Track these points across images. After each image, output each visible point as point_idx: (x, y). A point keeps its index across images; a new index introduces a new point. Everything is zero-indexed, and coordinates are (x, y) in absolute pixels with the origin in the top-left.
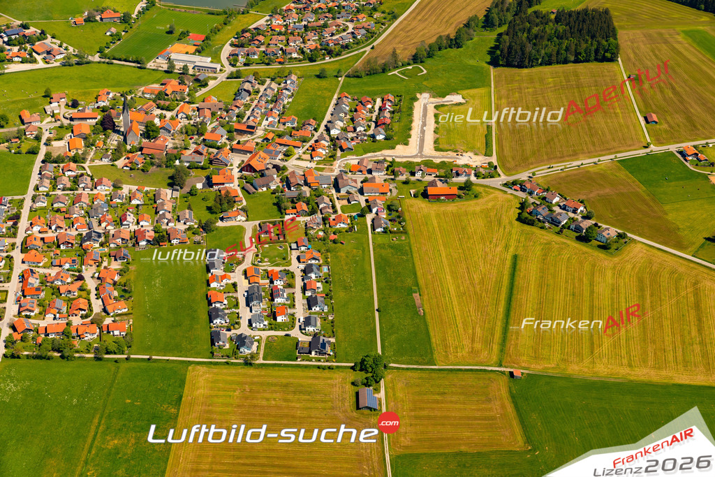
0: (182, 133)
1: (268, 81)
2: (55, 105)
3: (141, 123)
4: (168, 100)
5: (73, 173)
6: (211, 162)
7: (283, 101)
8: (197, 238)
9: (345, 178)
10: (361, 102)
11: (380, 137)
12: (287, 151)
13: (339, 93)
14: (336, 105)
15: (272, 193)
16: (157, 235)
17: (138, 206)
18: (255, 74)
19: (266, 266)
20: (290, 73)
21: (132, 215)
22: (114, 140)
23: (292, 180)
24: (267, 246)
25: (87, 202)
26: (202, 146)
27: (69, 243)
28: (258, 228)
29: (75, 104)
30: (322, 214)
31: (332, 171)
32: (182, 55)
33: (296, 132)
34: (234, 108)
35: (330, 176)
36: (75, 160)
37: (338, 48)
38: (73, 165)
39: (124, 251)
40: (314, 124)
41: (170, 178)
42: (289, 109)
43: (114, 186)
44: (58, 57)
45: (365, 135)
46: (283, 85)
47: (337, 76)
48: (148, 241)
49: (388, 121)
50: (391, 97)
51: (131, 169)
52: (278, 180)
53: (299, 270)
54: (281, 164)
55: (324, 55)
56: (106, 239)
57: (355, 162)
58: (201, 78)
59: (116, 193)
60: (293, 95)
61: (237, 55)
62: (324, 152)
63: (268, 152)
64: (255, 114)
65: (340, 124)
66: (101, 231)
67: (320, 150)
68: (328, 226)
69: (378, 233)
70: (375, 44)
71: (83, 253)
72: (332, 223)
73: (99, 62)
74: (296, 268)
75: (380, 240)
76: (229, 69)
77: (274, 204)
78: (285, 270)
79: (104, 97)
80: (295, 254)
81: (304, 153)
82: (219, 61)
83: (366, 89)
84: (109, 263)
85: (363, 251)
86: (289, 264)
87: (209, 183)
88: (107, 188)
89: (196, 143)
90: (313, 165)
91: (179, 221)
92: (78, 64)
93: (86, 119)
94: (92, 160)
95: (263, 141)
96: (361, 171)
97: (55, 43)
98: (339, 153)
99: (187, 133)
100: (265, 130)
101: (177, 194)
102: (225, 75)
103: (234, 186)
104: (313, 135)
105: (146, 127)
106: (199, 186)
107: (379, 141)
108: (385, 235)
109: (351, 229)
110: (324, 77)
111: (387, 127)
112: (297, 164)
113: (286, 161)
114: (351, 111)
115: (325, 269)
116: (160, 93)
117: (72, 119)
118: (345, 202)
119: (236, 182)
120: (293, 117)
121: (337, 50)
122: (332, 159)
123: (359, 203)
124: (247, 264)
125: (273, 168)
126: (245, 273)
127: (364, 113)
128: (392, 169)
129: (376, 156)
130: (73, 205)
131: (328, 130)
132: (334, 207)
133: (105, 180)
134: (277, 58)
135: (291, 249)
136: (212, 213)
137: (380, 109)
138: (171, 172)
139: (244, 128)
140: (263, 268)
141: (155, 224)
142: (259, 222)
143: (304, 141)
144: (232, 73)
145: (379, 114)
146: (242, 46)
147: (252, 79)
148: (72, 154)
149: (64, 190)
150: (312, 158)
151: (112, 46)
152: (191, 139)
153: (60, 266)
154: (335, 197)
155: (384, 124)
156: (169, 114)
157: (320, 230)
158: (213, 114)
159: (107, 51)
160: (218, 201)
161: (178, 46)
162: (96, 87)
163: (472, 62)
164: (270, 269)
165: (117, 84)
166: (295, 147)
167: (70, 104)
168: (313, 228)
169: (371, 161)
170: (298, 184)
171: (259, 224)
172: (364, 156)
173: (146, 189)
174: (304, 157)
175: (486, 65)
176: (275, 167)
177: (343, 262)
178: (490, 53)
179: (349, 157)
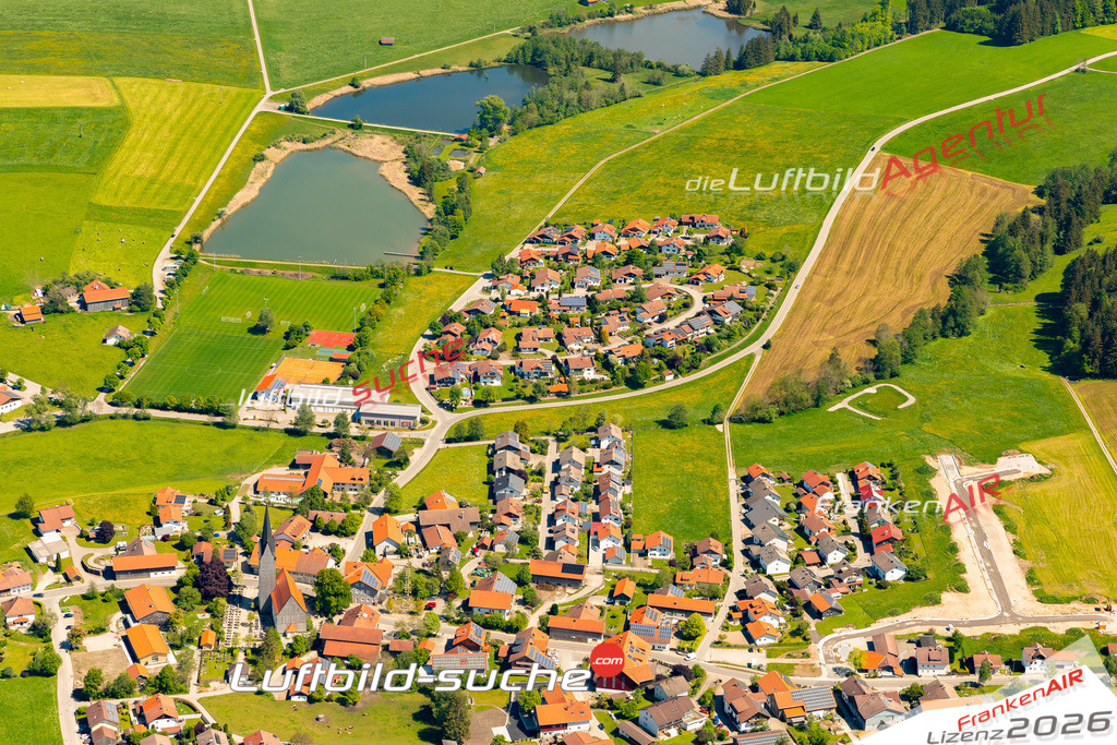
1: (553, 444)
2: (50, 537)
5: (173, 724)
7: (615, 492)
9: (867, 691)
10: (802, 486)
12: (685, 625)
13: (738, 466)
14: (745, 496)
18: (516, 427)
20: (602, 421)
23: (737, 705)
26: (473, 627)
29: (104, 535)
31: (816, 671)
32: (313, 387)
33: (687, 574)
34: (505, 520)
35: (819, 687)
37: (687, 350)
38: (167, 702)
40: (716, 549)
41: (417, 717)
44: (6, 409)
45: (855, 572)
46: (594, 452)
47: (710, 422)
49: (895, 532)
50: (874, 470)
51: (311, 701)
52: (695, 705)
54: (684, 661)
55: (659, 369)
57: (861, 645)
58: (391, 446)
60: (628, 475)
61: (452, 381)
62: (775, 624)
64: (568, 533)
65: (780, 545)
70: (768, 335)
73: (112, 418)
76: (445, 421)
79: (173, 511)
81: (726, 628)
82: (412, 399)
83: (796, 450)
87: (525, 724)
92: (63, 423)
93: (148, 571)
94: (203, 684)
95: (611, 603)
96: (889, 669)
102: (439, 432)
103: (591, 730)
105: (319, 585)
107: (894, 585)
110: (683, 426)
112: (723, 658)
113: (690, 651)
114: (789, 510)
117: (109, 574)
119: (592, 718)
120: (660, 534)
121: (687, 355)
122: (799, 639)
125: (674, 674)
127: (824, 514)
128: (961, 656)
129: (902, 625)
131: (756, 563)
133: (267, 738)
134: (550, 382)
139: (556, 571)
144: (458, 428)
145: (861, 513)
147: (514, 441)
151: (132, 374)
152: (430, 608)
156: (352, 546)
159: (121, 387)
163: (1010, 370)
167: (90, 533)
169: (898, 638)
170: (759, 715)
174: (730, 637)
175: (1047, 376)
178: (1040, 345)
179: (839, 632)
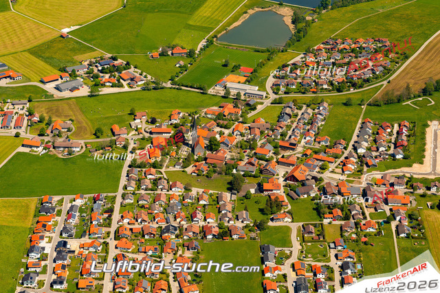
0: (237, 147)
1: (305, 107)
2: (138, 121)
3: (205, 138)
4: (226, 120)
5: (153, 177)
6: (261, 172)
7: (318, 123)
8: (253, 235)
9: (372, 190)
10: (381, 126)
11: (399, 157)
12: (323, 165)
13: (363, 119)
14: (361, 128)
15: (312, 200)
16: (221, 231)
17: (204, 206)
18: (294, 101)
19: (309, 261)
20: (322, 101)
21: (201, 213)
22: (184, 151)
23: (328, 190)
24: (309, 244)
25: (165, 201)
26: (254, 158)
27: (152, 234)
28: (302, 229)
29: (153, 121)
30: (354, 219)
31: (360, 183)
32: (235, 84)
33: (330, 150)
34: (278, 128)
35: (359, 188)
36: (154, 166)
37: (360, 81)
38: (153, 170)
39: (195, 243)
40: (344, 143)
41: (228, 183)
42: (322, 130)
43: (185, 188)
44: (139, 83)
45: (387, 154)
46: (316, 111)
47: (360, 105)
48: (214, 235)
49: (405, 143)
50: (407, 123)
51: (198, 175)
52: (316, 189)
53: (337, 266)
54: (319, 176)
55: (349, 87)
56: (181, 231)
57: (379, 177)
58: (251, 103)
59: (187, 194)
60: (325, 119)
61: (279, 85)
62: (353, 167)
63: (308, 166)
64: (296, 134)
65: (365, 144)
66: (176, 225)
67: (350, 166)
68: (359, 230)
69: (402, 237)
70: (391, 79)
71: (163, 243)
72: (363, 227)
73: (170, 88)
74: (335, 264)
75: (404, 244)
76: (273, 97)
77: (314, 209)
78: (326, 266)
79: (176, 116)
80: (333, 253)
81: (336, 167)
82: (265, 90)
83: (385, 115)
84: (183, 252)
85: (390, 252)
86: (328, 260)
87: (260, 189)
88: (180, 190)
89: (249, 156)
90: (344, 178)
91: (238, 220)
92: (154, 89)
93: (162, 133)
94: (168, 167)
95: (302, 156)
96: (385, 185)
97: (137, 72)
98: (365, 168)
99: (241, 147)
100: (304, 147)
101: (234, 197)
102: (270, 101)
103: (281, 193)
104: (343, 153)
105: (210, 141)
106: (253, 191)
107: (398, 160)
108: (408, 240)
109: (379, 233)
110: (350, 105)
111: (405, 148)
112: (332, 176)
113: (322, 173)
114: (373, 134)
115: (359, 266)
116: (219, 115)
117: (151, 133)
118: (372, 210)
119: (282, 189)
120: (327, 137)
121: (360, 83)
122: (360, 173)
123: (385, 211)
124: (294, 259)
125: (312, 179)
126: (293, 266)
127: (384, 136)
128: (411, 183)
129: (396, 172)
130: (154, 202)
131: (355, 149)
132: (363, 214)
133: (178, 183)
134: (311, 88)
135: (330, 248)
136: (264, 214)
137: (398, 133)
138: (230, 178)
139: (287, 145)
140: (308, 263)
141: (219, 222)
142: (302, 223)
143: (336, 158)
144: (275, 99)
145: (397, 137)
146: (283, 78)
147: (292, 105)
148: (152, 161)
149: (146, 190)
150: (343, 172)
151: (181, 76)
152: (244, 152)
153: (145, 252)
154: (364, 205)
155: (402, 145)
156: (227, 132)
157: (353, 233)
158: (262, 133)
159: (176, 79)
160: (269, 204)
161: (231, 77)
162: (169, 108)
164: (313, 264)
165: (185, 106)
166: (329, 162)
167: (150, 121)
168: (347, 231)
169: (392, 176)
170: (333, 193)
171: (303, 226)
172: (386, 172)
173: (211, 192)
174: (337, 170)
176: (314, 178)
177: (373, 262)
179: (373, 172)
